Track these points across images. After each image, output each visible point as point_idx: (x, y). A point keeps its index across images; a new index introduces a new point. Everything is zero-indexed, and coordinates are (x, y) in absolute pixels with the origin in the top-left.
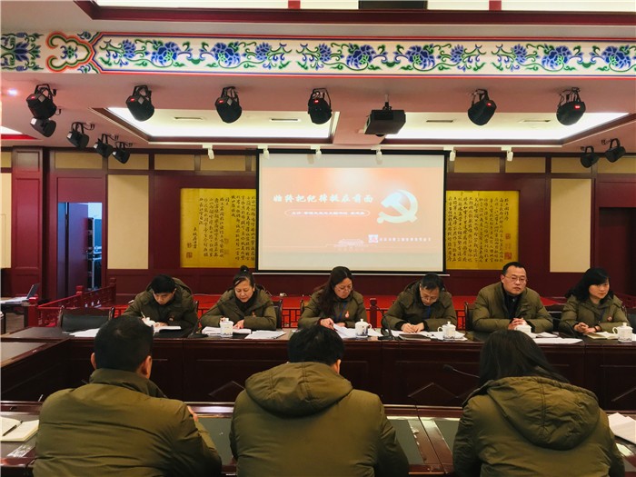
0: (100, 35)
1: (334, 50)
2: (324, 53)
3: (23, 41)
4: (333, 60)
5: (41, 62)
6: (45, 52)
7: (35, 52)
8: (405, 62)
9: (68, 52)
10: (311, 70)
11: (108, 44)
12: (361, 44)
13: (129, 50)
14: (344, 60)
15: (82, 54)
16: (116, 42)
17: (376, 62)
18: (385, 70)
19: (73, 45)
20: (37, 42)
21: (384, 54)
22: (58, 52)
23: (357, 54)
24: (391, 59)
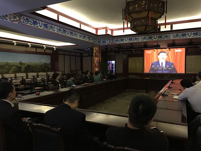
0: (114, 39)
1: (146, 37)
2: (145, 38)
3: (104, 40)
4: (146, 39)
5: (106, 43)
6: (107, 42)
7: (106, 42)
8: (157, 38)
9: (110, 41)
10: (143, 41)
11: (115, 40)
12: (150, 36)
13: (117, 40)
14: (148, 39)
15: (111, 41)
16: (116, 39)
17: (153, 39)
18: (154, 40)
19: (110, 40)
20: (106, 40)
21: (154, 37)
22: (109, 42)
23: (150, 38)
24: (155, 38)
